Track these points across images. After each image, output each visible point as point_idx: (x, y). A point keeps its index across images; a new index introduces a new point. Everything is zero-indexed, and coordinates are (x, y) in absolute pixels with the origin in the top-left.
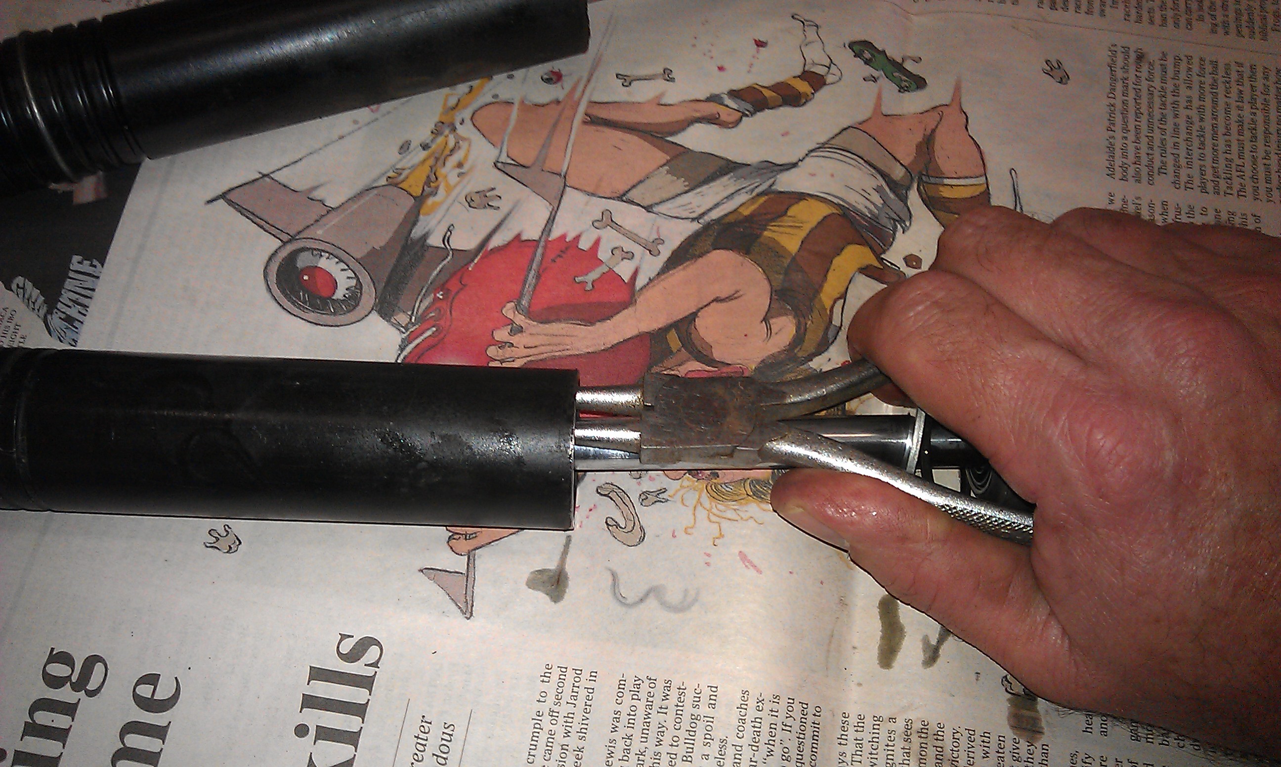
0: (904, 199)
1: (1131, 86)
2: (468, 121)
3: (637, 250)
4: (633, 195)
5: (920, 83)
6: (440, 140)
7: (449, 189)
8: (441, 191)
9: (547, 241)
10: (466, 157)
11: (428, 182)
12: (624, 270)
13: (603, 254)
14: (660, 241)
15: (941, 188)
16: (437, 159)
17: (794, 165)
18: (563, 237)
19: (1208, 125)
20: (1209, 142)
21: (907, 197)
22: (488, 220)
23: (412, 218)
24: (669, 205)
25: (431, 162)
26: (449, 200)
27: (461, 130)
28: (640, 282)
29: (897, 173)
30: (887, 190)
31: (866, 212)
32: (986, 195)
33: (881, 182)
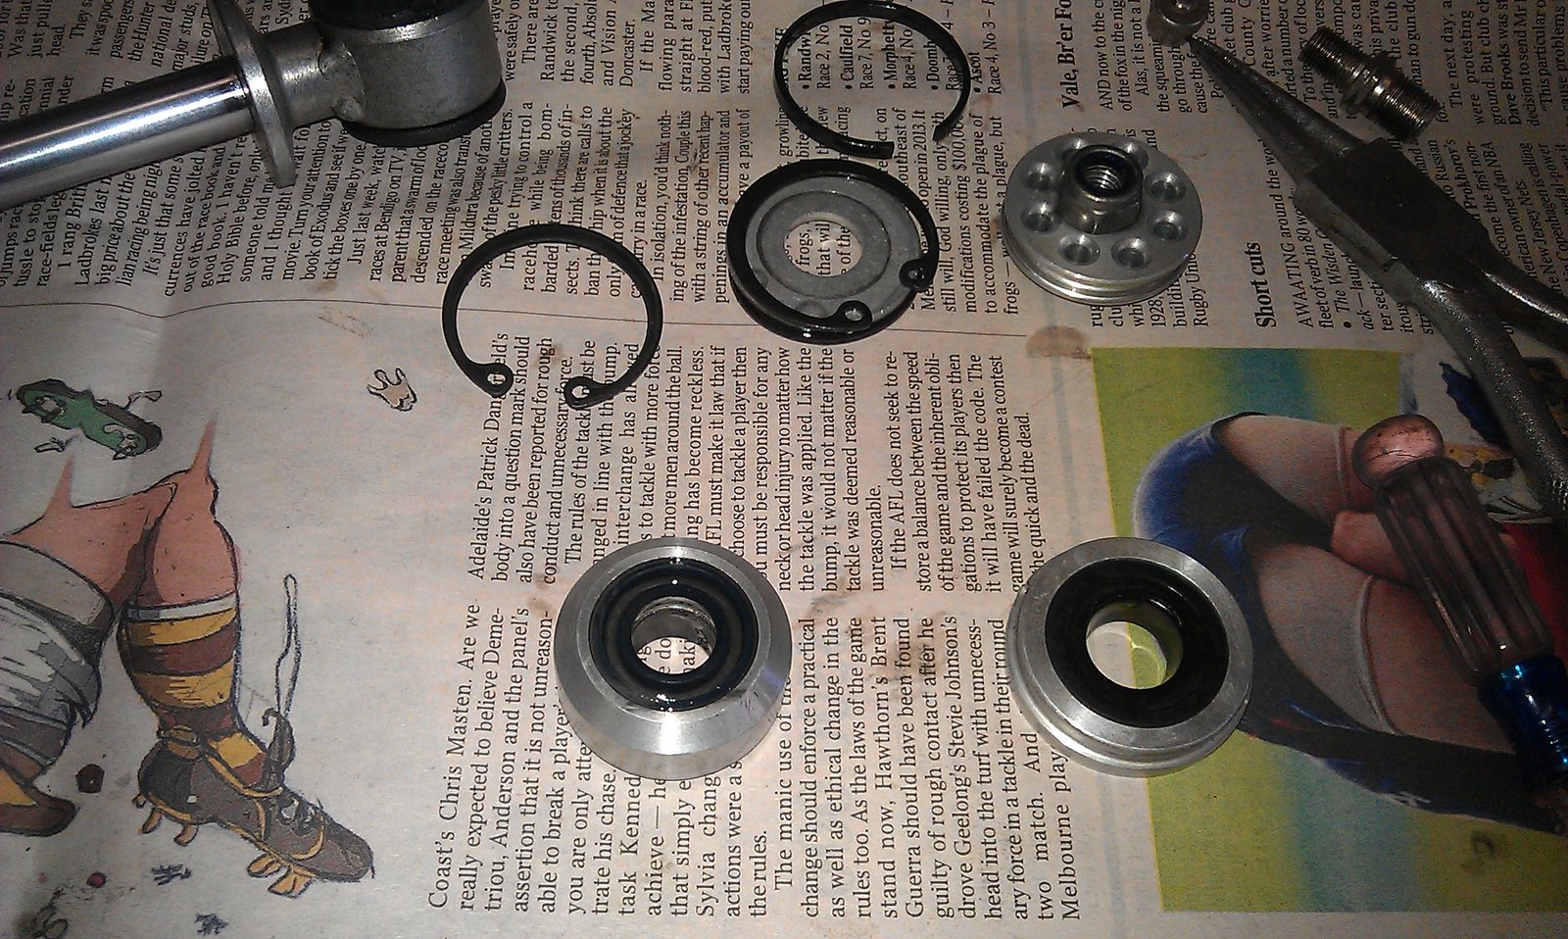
0: (92, 657)
5: (149, 436)
15: (155, 628)
20: (660, 493)
21: (99, 654)
29: (85, 608)
30: (62, 643)
31: (12, 698)
32: (232, 634)
33: (52, 634)
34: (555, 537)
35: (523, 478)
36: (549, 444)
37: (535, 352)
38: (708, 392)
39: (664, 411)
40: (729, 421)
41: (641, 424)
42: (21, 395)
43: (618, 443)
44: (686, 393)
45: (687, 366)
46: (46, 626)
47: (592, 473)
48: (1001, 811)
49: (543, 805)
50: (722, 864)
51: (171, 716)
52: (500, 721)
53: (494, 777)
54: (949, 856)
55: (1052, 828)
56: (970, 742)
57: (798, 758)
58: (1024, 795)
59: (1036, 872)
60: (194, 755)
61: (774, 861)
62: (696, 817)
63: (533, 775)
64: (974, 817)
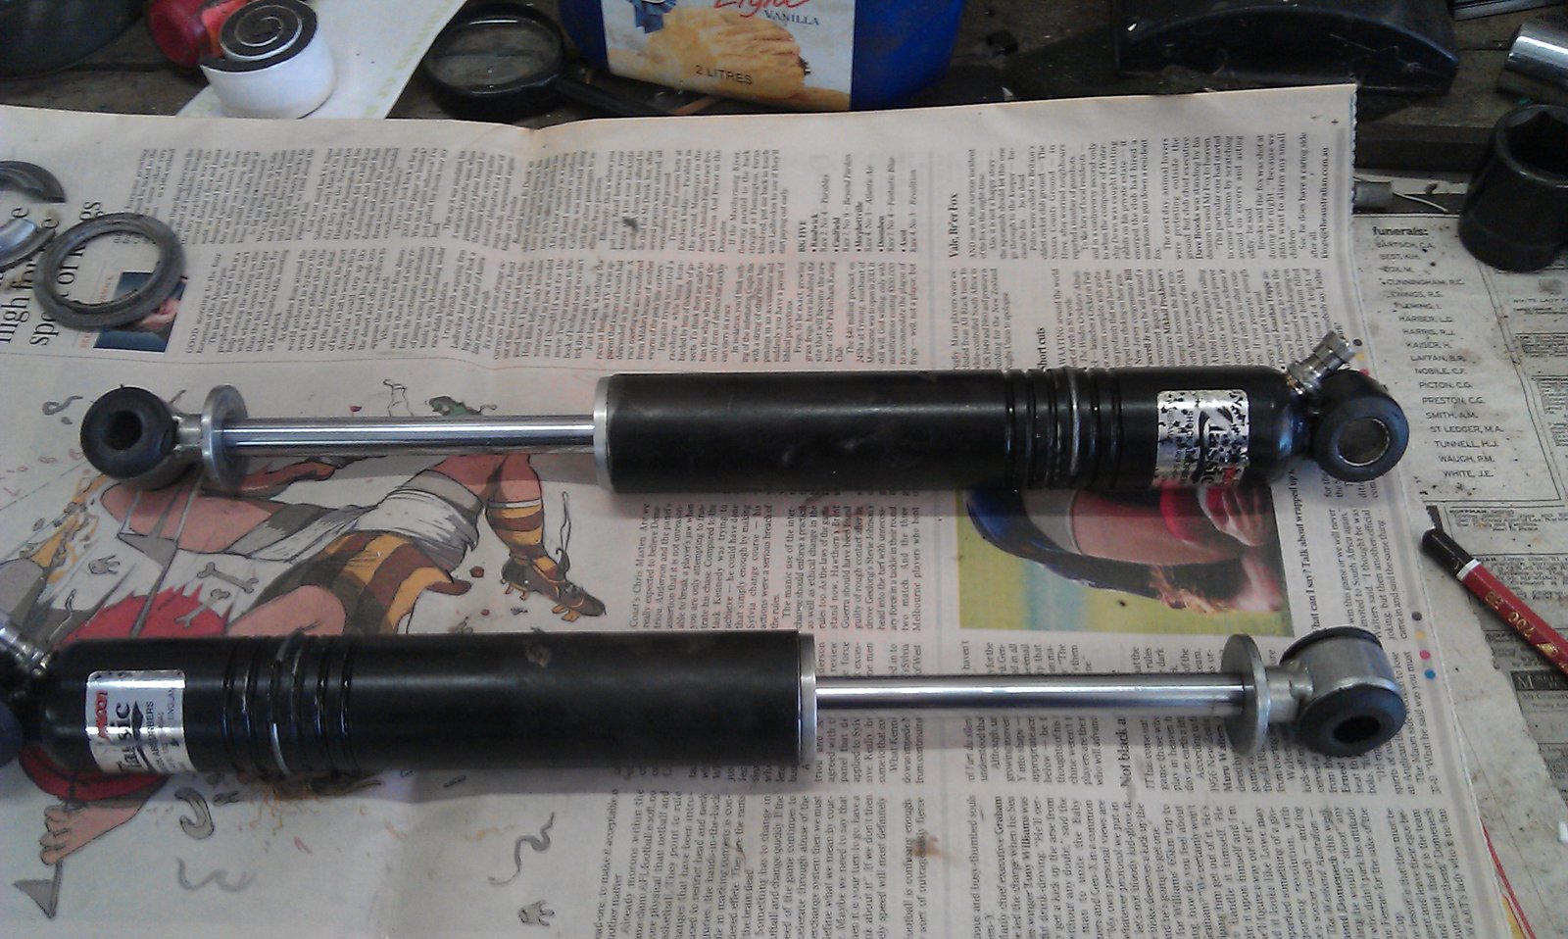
0: (474, 523)
2: (98, 502)
4: (237, 548)
8: (69, 562)
9: (156, 596)
11: (58, 553)
14: (254, 581)
15: (505, 512)
17: (375, 507)
18: (170, 590)
21: (477, 522)
24: (266, 551)
26: (75, 569)
29: (469, 502)
30: (460, 517)
31: (438, 538)
32: (541, 514)
33: (454, 512)
42: (431, 403)
46: (451, 508)
48: (888, 586)
49: (679, 586)
50: (759, 607)
51: (515, 548)
52: (659, 552)
53: (656, 576)
54: (863, 604)
55: (911, 592)
56: (876, 556)
57: (795, 564)
58: (899, 579)
59: (901, 610)
60: (525, 564)
61: (782, 606)
62: (747, 588)
63: (674, 574)
64: (875, 588)
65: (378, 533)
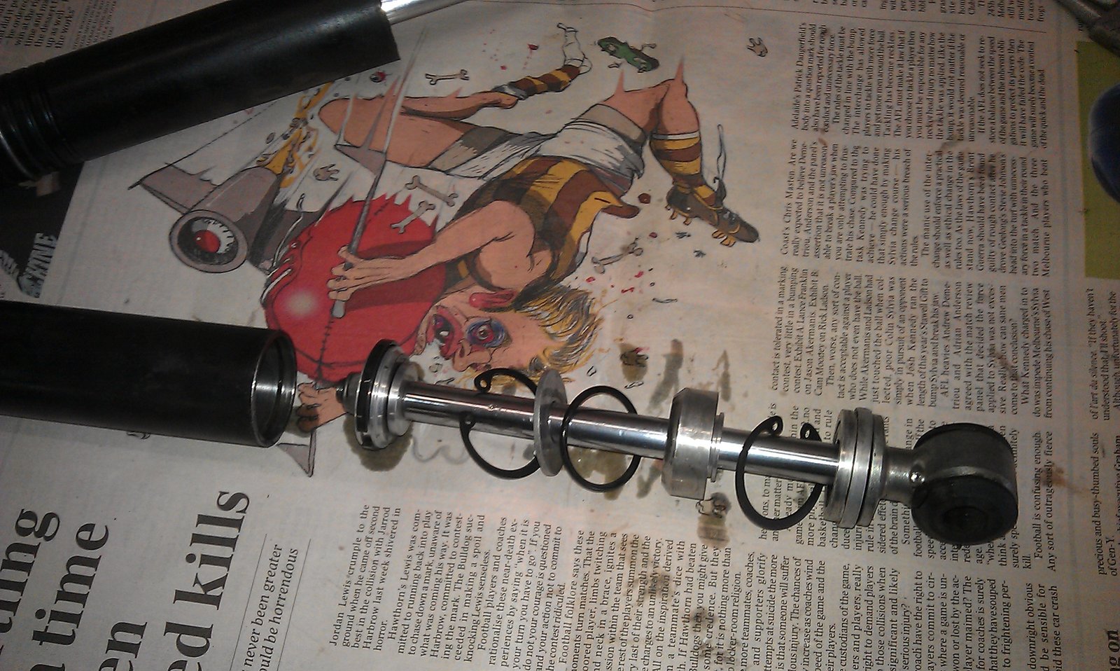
0: (639, 153)
1: (816, 55)
2: (316, 118)
3: (438, 203)
4: (436, 164)
5: (653, 64)
6: (296, 131)
7: (303, 167)
8: (297, 169)
9: (372, 201)
10: (314, 143)
11: (287, 163)
12: (428, 218)
13: (413, 207)
14: (454, 196)
15: (666, 143)
16: (294, 145)
17: (554, 136)
18: (384, 196)
19: (874, 82)
20: (874, 94)
21: (641, 152)
22: (329, 187)
23: (275, 190)
24: (462, 168)
25: (289, 148)
26: (303, 176)
27: (312, 123)
28: (439, 226)
29: (635, 134)
30: (627, 147)
32: (699, 146)
33: (622, 143)
34: (827, 112)
35: (813, 87)
36: (825, 73)
37: (818, 31)
38: (897, 51)
39: (876, 59)
40: (906, 64)
41: (866, 65)
42: (599, 44)
43: (855, 73)
44: (886, 52)
45: (887, 40)
46: (620, 139)
47: (844, 85)
48: (1020, 232)
49: (825, 219)
50: (899, 247)
51: (677, 177)
52: (806, 186)
53: (805, 208)
54: (996, 249)
55: (1041, 241)
56: (1009, 205)
57: (933, 208)
58: (1030, 227)
59: (1032, 257)
60: (687, 192)
61: (921, 246)
62: (889, 227)
63: (821, 207)
64: (1008, 235)
65: (558, 159)
